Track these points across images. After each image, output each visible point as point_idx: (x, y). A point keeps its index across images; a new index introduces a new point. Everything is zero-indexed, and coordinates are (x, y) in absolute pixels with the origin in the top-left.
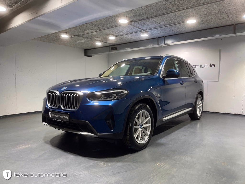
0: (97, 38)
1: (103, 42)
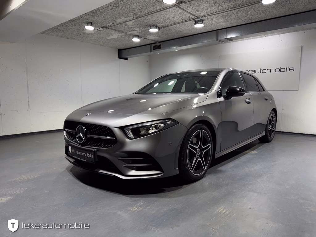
0: (134, 32)
1: (141, 38)
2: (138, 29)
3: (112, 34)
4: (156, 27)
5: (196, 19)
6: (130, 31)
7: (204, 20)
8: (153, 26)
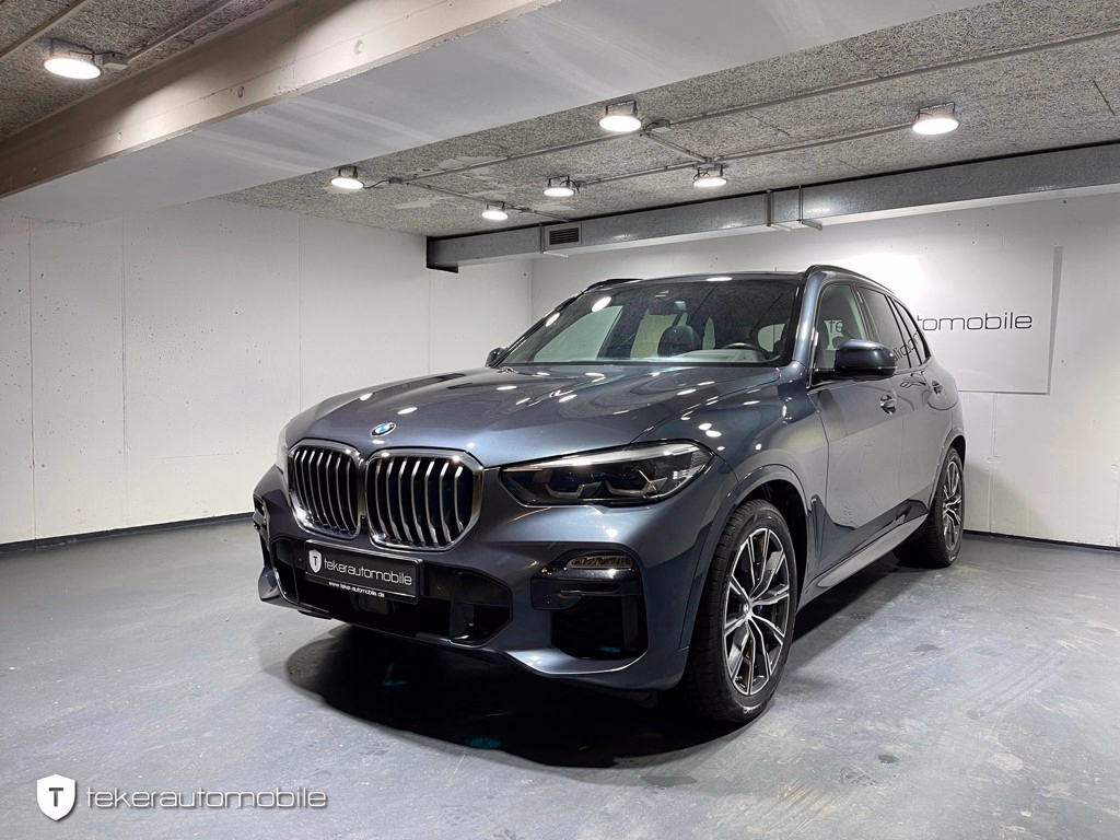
0: (491, 191)
1: (513, 207)
2: (504, 186)
3: (415, 198)
4: (568, 181)
5: (699, 163)
6: (477, 189)
7: (727, 167)
8: (558, 177)
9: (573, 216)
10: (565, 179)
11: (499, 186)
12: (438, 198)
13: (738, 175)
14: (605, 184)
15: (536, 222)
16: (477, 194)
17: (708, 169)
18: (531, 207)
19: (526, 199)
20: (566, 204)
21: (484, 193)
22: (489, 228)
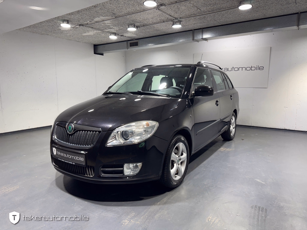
0: (111, 29)
1: (118, 35)
2: (115, 27)
3: (88, 31)
4: (134, 26)
5: (174, 20)
6: (107, 29)
7: (182, 21)
8: (131, 24)
9: (136, 38)
10: (134, 25)
11: (114, 27)
12: (95, 31)
13: (185, 24)
14: (145, 27)
15: (126, 40)
16: (107, 30)
17: (176, 22)
18: (124, 35)
19: (122, 32)
20: (134, 34)
21: (109, 30)
22: (112, 42)
